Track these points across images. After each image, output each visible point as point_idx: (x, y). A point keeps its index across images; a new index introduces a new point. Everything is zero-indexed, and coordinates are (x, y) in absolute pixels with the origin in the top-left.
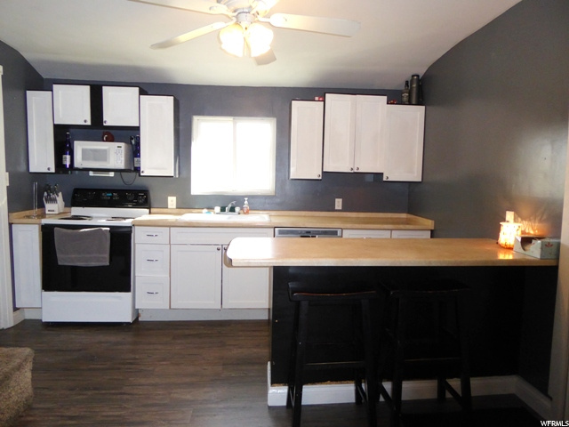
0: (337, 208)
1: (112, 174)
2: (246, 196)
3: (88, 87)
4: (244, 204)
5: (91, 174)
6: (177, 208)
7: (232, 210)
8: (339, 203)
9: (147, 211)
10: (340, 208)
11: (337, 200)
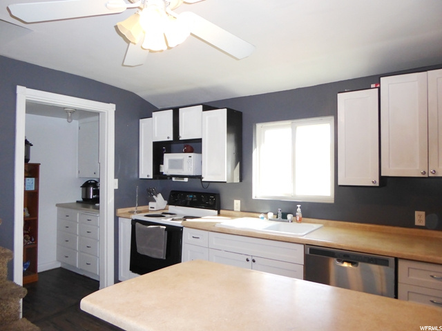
0: (417, 223)
1: (186, 180)
2: (299, 203)
3: (171, 111)
4: (296, 211)
5: (174, 179)
6: (241, 211)
7: (284, 217)
8: (420, 217)
9: (216, 212)
10: (423, 224)
11: (417, 213)
